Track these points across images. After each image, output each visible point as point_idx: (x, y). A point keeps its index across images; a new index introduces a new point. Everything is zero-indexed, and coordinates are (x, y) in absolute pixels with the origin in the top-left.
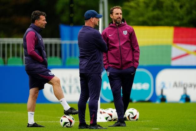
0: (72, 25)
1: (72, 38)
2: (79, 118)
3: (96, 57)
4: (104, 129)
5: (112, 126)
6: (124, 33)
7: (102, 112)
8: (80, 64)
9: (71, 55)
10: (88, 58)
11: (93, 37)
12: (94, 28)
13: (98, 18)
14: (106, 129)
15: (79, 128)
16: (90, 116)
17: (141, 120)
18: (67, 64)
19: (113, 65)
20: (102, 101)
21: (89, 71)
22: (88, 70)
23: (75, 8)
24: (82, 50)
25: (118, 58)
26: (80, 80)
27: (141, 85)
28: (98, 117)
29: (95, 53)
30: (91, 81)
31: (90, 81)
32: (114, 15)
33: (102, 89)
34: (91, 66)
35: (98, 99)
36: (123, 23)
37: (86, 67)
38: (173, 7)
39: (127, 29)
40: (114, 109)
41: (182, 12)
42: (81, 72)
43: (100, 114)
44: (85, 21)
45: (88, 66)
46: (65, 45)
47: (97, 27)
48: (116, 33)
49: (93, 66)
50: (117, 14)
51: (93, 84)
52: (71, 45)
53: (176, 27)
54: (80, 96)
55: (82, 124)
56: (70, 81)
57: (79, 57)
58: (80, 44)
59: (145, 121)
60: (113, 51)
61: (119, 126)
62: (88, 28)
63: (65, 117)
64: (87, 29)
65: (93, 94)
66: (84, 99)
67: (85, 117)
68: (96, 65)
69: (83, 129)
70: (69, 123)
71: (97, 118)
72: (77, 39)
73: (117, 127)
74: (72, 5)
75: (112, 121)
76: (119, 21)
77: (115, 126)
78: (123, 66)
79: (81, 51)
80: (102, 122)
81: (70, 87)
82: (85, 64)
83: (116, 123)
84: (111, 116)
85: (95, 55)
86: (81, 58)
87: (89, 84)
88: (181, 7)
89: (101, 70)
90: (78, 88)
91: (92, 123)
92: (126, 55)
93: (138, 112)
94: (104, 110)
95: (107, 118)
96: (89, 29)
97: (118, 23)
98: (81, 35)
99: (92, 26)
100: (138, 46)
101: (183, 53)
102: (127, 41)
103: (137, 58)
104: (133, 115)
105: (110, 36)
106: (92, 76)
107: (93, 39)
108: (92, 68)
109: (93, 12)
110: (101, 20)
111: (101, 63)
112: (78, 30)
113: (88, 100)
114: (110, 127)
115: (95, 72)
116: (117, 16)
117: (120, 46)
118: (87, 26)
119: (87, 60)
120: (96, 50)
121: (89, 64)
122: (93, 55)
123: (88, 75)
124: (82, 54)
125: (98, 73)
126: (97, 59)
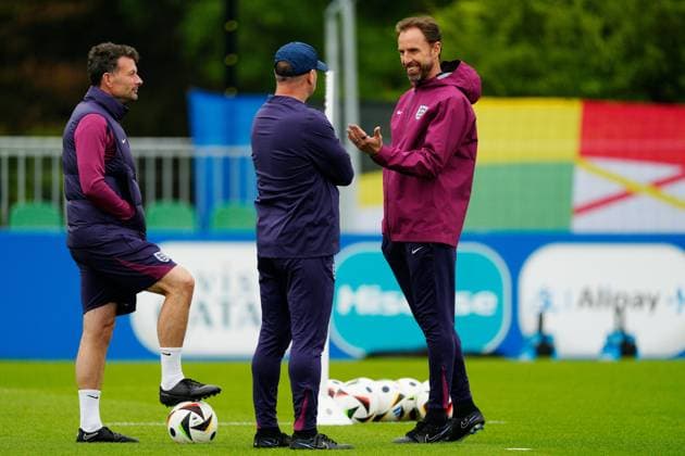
0: (231, 95)
1: (230, 138)
2: (257, 412)
3: (312, 204)
4: (342, 449)
7: (336, 391)
8: (260, 228)
9: (227, 195)
10: (287, 207)
15: (258, 447)
16: (295, 405)
18: (216, 226)
20: (336, 354)
21: (290, 250)
22: (288, 245)
23: (244, 37)
24: (265, 177)
27: (470, 298)
28: (321, 408)
29: (309, 191)
30: (297, 284)
31: (294, 284)
33: (336, 312)
34: (295, 236)
35: (322, 348)
37: (279, 236)
38: (578, 32)
40: (374, 379)
41: (608, 50)
42: (262, 255)
43: (329, 398)
45: (287, 234)
46: (209, 160)
47: (317, 100)
49: (302, 234)
52: (227, 162)
53: (590, 100)
54: (261, 335)
56: (226, 285)
57: (256, 202)
58: (259, 160)
64: (284, 108)
65: (305, 328)
66: (274, 346)
67: (277, 410)
68: (317, 230)
71: (316, 413)
74: (232, 26)
75: (369, 422)
79: (263, 181)
80: (335, 426)
81: (226, 307)
82: (278, 225)
84: (366, 405)
86: (263, 205)
87: (289, 294)
88: (606, 32)
90: (251, 307)
91: (300, 429)
94: (342, 386)
95: (351, 413)
96: (291, 108)
98: (262, 128)
101: (613, 188)
106: (300, 269)
108: (302, 240)
111: (330, 222)
112: (254, 112)
115: (313, 255)
118: (283, 97)
119: (283, 212)
120: (316, 180)
121: (291, 225)
122: (304, 194)
123: (286, 264)
124: (266, 192)
125: (321, 257)
126: (318, 209)
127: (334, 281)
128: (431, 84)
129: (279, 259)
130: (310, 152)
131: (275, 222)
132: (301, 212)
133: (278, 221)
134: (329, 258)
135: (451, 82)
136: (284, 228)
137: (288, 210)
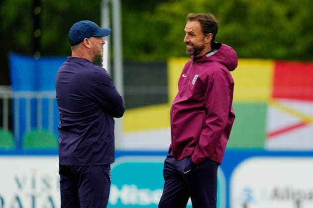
3: (97, 129)
9: (34, 124)
10: (80, 132)
11: (93, 84)
18: (26, 146)
22: (79, 158)
29: (96, 121)
30: (85, 183)
31: (83, 183)
37: (74, 151)
38: (270, 15)
42: (62, 164)
44: (72, 47)
45: (80, 149)
46: (22, 101)
49: (90, 149)
51: (89, 189)
57: (59, 128)
58: (60, 100)
62: (81, 62)
64: (77, 65)
74: (38, 10)
79: (64, 114)
81: (33, 198)
85: (96, 125)
86: (64, 130)
87: (80, 190)
88: (290, 15)
96: (82, 65)
98: (64, 79)
99: (88, 57)
101: (293, 120)
106: (88, 173)
107: (92, 87)
109: (87, 25)
118: (77, 58)
119: (77, 135)
120: (99, 114)
121: (82, 144)
122: (92, 123)
123: (79, 170)
124: (66, 122)
125: (102, 166)
126: (101, 134)
127: (110, 181)
128: (202, 60)
129: (73, 166)
130: (95, 94)
131: (72, 142)
132: (90, 135)
133: (74, 140)
134: (108, 167)
135: (215, 59)
136: (78, 146)
137: (81, 134)
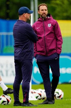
0: (8, 20)
1: (8, 30)
2: (14, 97)
3: (27, 46)
4: (35, 106)
5: (41, 104)
6: (48, 25)
7: (33, 92)
8: (15, 52)
10: (21, 47)
11: (26, 30)
12: (27, 22)
13: (30, 13)
14: (36, 106)
15: (14, 106)
16: (23, 95)
17: (65, 99)
18: (4, 52)
19: (40, 53)
20: (33, 83)
21: (22, 58)
23: (11, 6)
24: (16, 40)
25: (43, 47)
26: (15, 65)
27: (66, 69)
28: (30, 96)
29: (27, 43)
31: (23, 66)
32: (40, 11)
33: (33, 72)
34: (24, 54)
35: (30, 82)
36: (49, 17)
37: (19, 54)
39: (51, 22)
40: (43, 89)
42: (15, 59)
43: (32, 94)
44: (19, 16)
45: (21, 54)
47: (29, 21)
48: (42, 26)
49: (25, 54)
50: (43, 10)
52: (7, 36)
54: (15, 78)
55: (17, 102)
56: (7, 66)
57: (14, 46)
58: (15, 35)
59: (68, 100)
60: (40, 41)
61: (47, 103)
62: (22, 22)
63: (4, 96)
65: (26, 77)
66: (18, 81)
67: (19, 97)
68: (29, 53)
69: (17, 106)
70: (7, 102)
71: (29, 98)
72: (12, 31)
73: (46, 105)
74: (8, 3)
75: (41, 100)
76: (44, 16)
77: (44, 104)
78: (47, 53)
79: (15, 41)
80: (33, 101)
81: (7, 71)
82: (19, 52)
83: (45, 101)
84: (41, 95)
85: (27, 45)
87: (22, 69)
89: (32, 57)
90: (13, 72)
91: (25, 101)
92: (50, 44)
93: (63, 92)
94: (35, 91)
95: (37, 97)
96: (22, 23)
97: (44, 18)
98: (16, 28)
99: (25, 20)
100: (61, 36)
102: (51, 33)
103: (59, 46)
104: (59, 94)
105: (37, 28)
106: (24, 62)
107: (26, 31)
108: (25, 55)
109: (25, 9)
110: (32, 15)
111: (32, 51)
112: (13, 24)
113: (22, 82)
114: (40, 105)
115: (28, 59)
116: (42, 12)
117: (44, 37)
118: (21, 20)
120: (28, 41)
122: (25, 44)
123: (21, 61)
124: (17, 43)
126: (29, 48)
136: (21, 52)
